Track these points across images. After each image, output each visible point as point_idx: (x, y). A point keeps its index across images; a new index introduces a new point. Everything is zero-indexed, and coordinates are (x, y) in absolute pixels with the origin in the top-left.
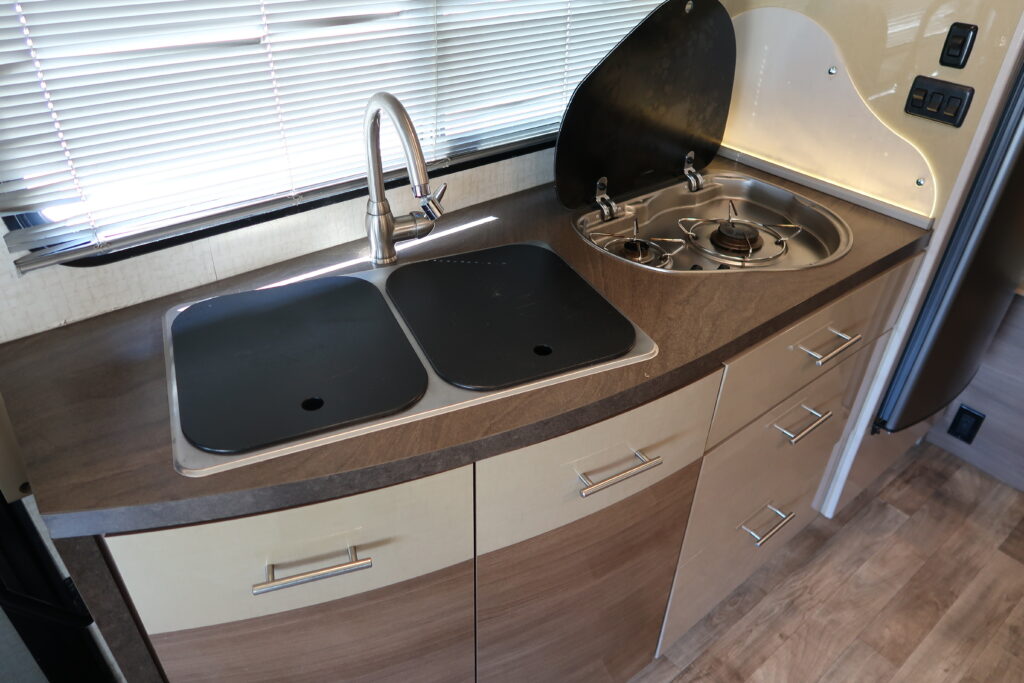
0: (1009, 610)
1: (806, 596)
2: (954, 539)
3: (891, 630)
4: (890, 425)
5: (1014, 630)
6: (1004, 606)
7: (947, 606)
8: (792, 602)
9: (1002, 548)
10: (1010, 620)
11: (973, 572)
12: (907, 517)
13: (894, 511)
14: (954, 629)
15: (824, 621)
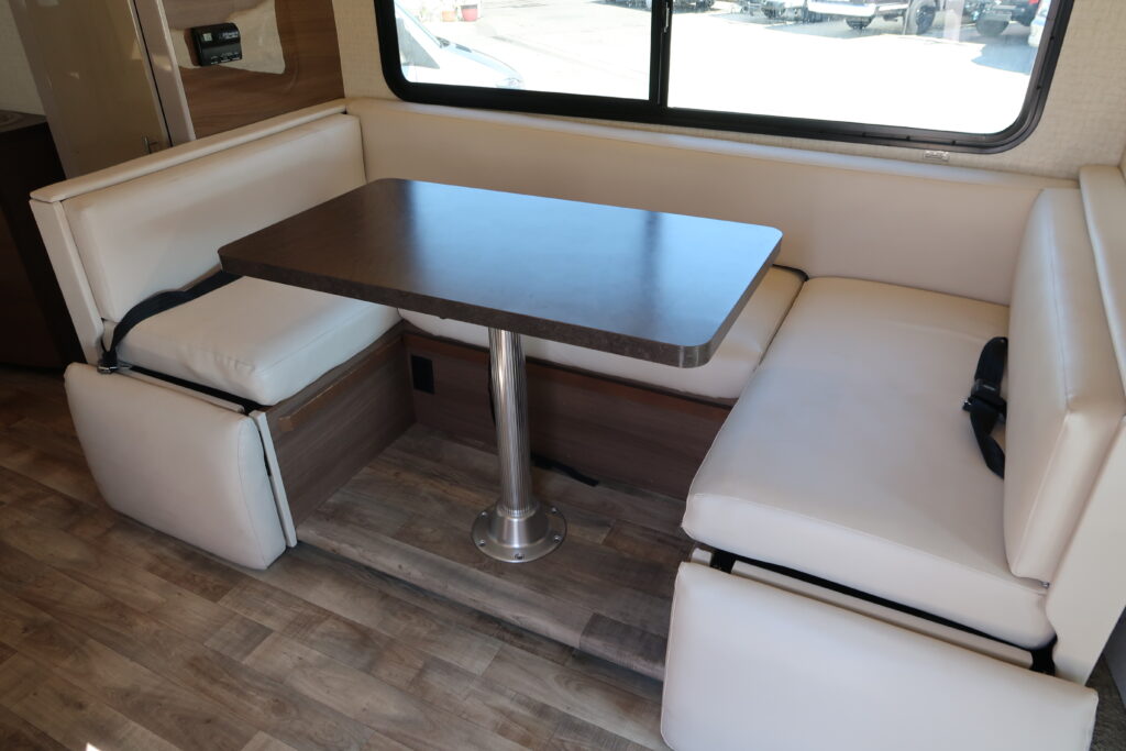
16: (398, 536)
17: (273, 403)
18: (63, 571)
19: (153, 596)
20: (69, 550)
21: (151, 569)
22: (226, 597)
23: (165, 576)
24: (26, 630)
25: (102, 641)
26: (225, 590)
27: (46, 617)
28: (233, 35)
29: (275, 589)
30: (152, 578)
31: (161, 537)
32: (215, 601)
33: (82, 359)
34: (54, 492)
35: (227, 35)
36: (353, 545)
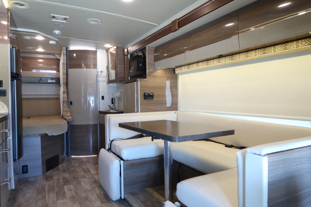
0: (54, 185)
1: (20, 204)
2: (37, 185)
3: (40, 197)
4: (17, 159)
5: (57, 186)
6: (53, 185)
7: (45, 190)
8: (19, 206)
9: (46, 181)
10: (55, 186)
11: (45, 185)
12: (27, 187)
13: (24, 188)
14: (49, 191)
15: (28, 203)
16: (142, 202)
17: (126, 160)
18: (84, 190)
19: (93, 199)
20: (88, 187)
21: (97, 195)
22: (104, 204)
23: (98, 197)
24: (71, 196)
25: (79, 202)
26: (105, 202)
27: (76, 195)
28: (152, 94)
29: (113, 206)
30: (96, 196)
31: (104, 190)
32: (102, 203)
33: (105, 148)
34: (95, 178)
35: (151, 94)
36: (131, 200)
